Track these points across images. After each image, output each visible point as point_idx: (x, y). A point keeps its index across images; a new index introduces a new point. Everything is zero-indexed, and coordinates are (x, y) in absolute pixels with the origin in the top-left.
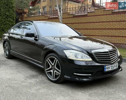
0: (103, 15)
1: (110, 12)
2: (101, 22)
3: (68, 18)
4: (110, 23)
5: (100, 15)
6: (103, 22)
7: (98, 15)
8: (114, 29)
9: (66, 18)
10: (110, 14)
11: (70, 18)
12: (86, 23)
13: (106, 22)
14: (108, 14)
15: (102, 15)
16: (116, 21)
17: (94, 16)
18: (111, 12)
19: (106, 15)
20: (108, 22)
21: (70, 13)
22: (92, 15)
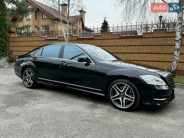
0: (111, 39)
1: (117, 36)
2: (109, 46)
4: (118, 47)
5: (107, 39)
6: (110, 46)
7: (106, 39)
8: (122, 53)
10: (117, 39)
11: (74, 40)
13: (114, 46)
14: (116, 39)
15: (109, 39)
16: (124, 46)
17: (101, 39)
18: (119, 36)
19: (114, 39)
20: (115, 46)
21: (73, 35)
22: (99, 38)
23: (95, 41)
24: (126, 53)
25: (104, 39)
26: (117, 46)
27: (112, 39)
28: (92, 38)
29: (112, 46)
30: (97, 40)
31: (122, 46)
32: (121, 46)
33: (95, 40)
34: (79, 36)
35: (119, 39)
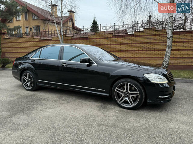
0: (104, 38)
1: (110, 35)
5: (101, 38)
6: (104, 45)
7: (99, 38)
8: (115, 51)
10: (111, 38)
11: (67, 40)
13: (107, 45)
14: (109, 38)
15: (103, 38)
16: (117, 44)
17: (95, 39)
18: (112, 35)
19: (107, 38)
20: (109, 45)
21: (67, 35)
22: (93, 38)
24: (119, 51)
25: (98, 38)
26: (111, 45)
27: (106, 38)
28: (86, 37)
29: (106, 45)
30: (91, 39)
31: (116, 44)
32: (114, 44)
33: (89, 39)
34: (72, 35)
35: (112, 38)
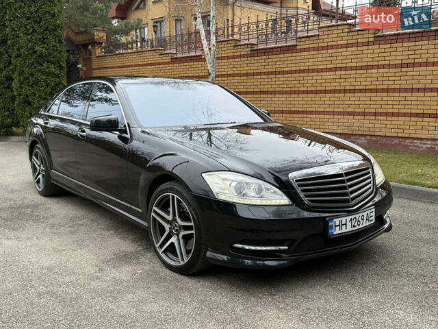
0: (347, 46)
1: (368, 36)
2: (341, 69)
3: (234, 57)
4: (369, 71)
5: (337, 47)
6: (346, 69)
7: (332, 47)
8: (382, 90)
9: (228, 58)
10: (368, 44)
11: (240, 56)
12: (291, 72)
13: (356, 68)
14: (363, 44)
15: (342, 46)
16: (390, 66)
17: (318, 49)
19: (357, 45)
20: (361, 68)
21: (240, 41)
22: (311, 46)
23: (299, 54)
24: (394, 90)
25: (328, 48)
26: (367, 67)
27: (352, 45)
28: (292, 46)
30: (305, 50)
31: (384, 67)
32: (378, 67)
33: (301, 50)
34: (254, 41)
35: (373, 43)
